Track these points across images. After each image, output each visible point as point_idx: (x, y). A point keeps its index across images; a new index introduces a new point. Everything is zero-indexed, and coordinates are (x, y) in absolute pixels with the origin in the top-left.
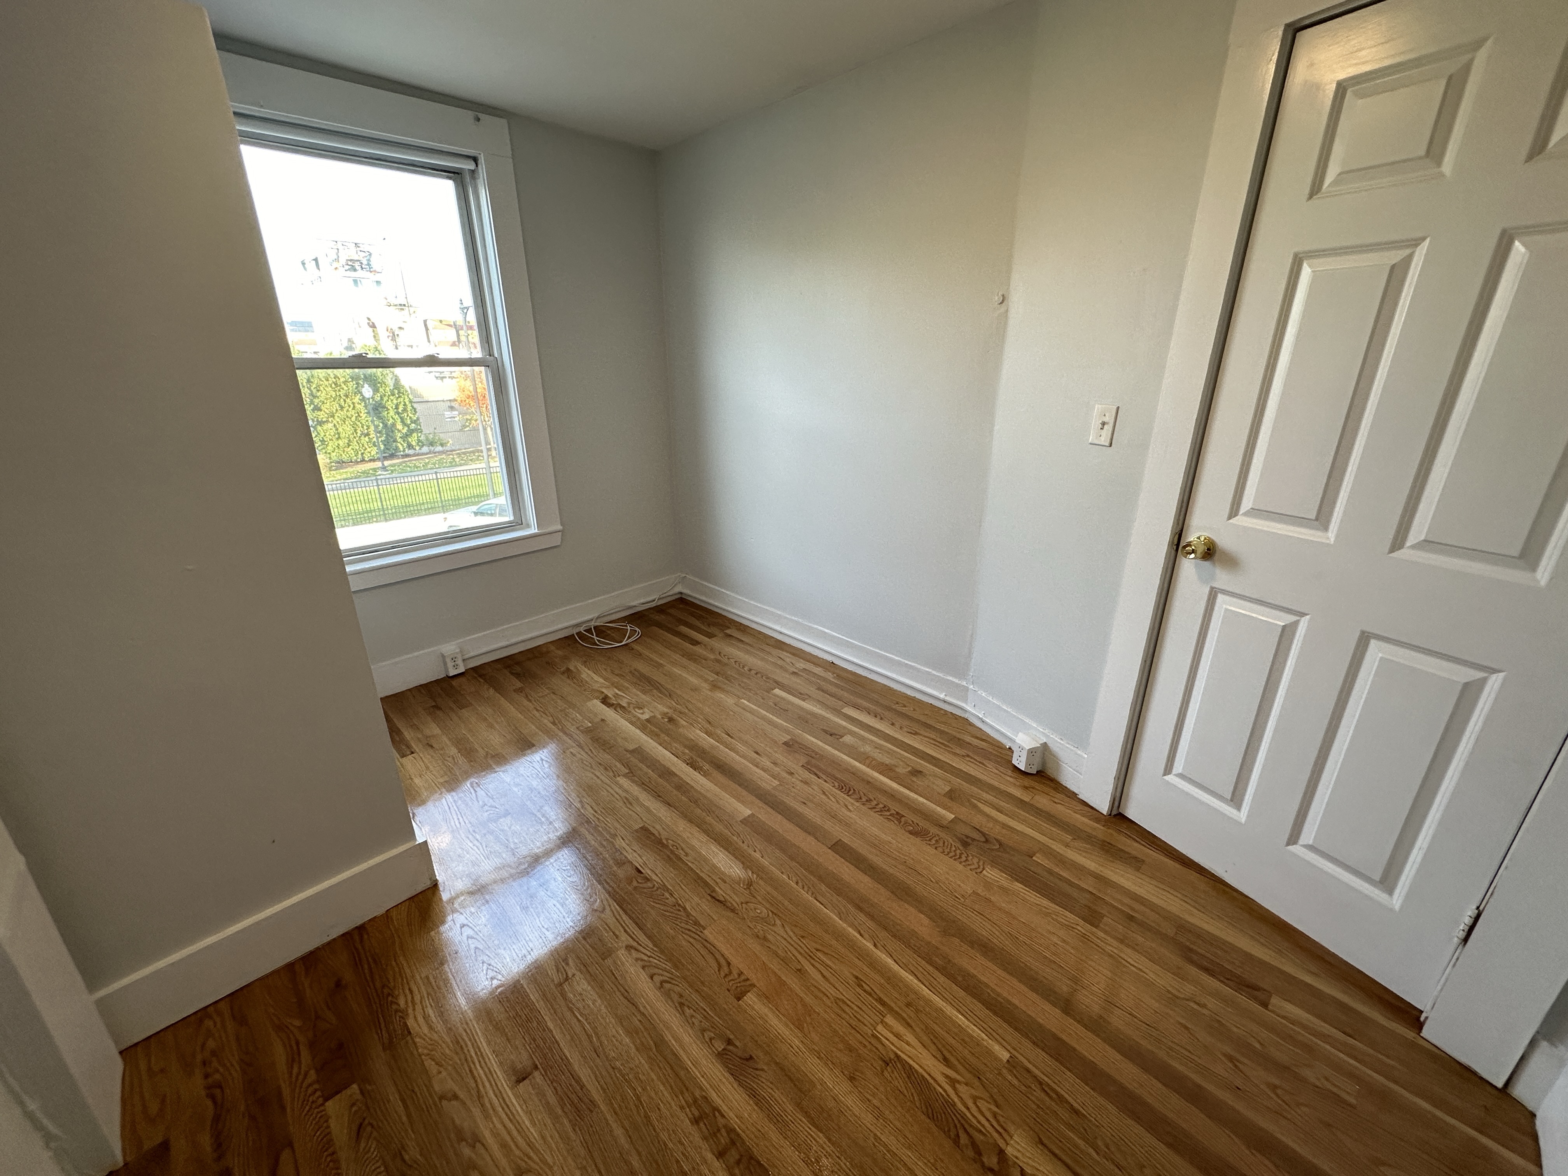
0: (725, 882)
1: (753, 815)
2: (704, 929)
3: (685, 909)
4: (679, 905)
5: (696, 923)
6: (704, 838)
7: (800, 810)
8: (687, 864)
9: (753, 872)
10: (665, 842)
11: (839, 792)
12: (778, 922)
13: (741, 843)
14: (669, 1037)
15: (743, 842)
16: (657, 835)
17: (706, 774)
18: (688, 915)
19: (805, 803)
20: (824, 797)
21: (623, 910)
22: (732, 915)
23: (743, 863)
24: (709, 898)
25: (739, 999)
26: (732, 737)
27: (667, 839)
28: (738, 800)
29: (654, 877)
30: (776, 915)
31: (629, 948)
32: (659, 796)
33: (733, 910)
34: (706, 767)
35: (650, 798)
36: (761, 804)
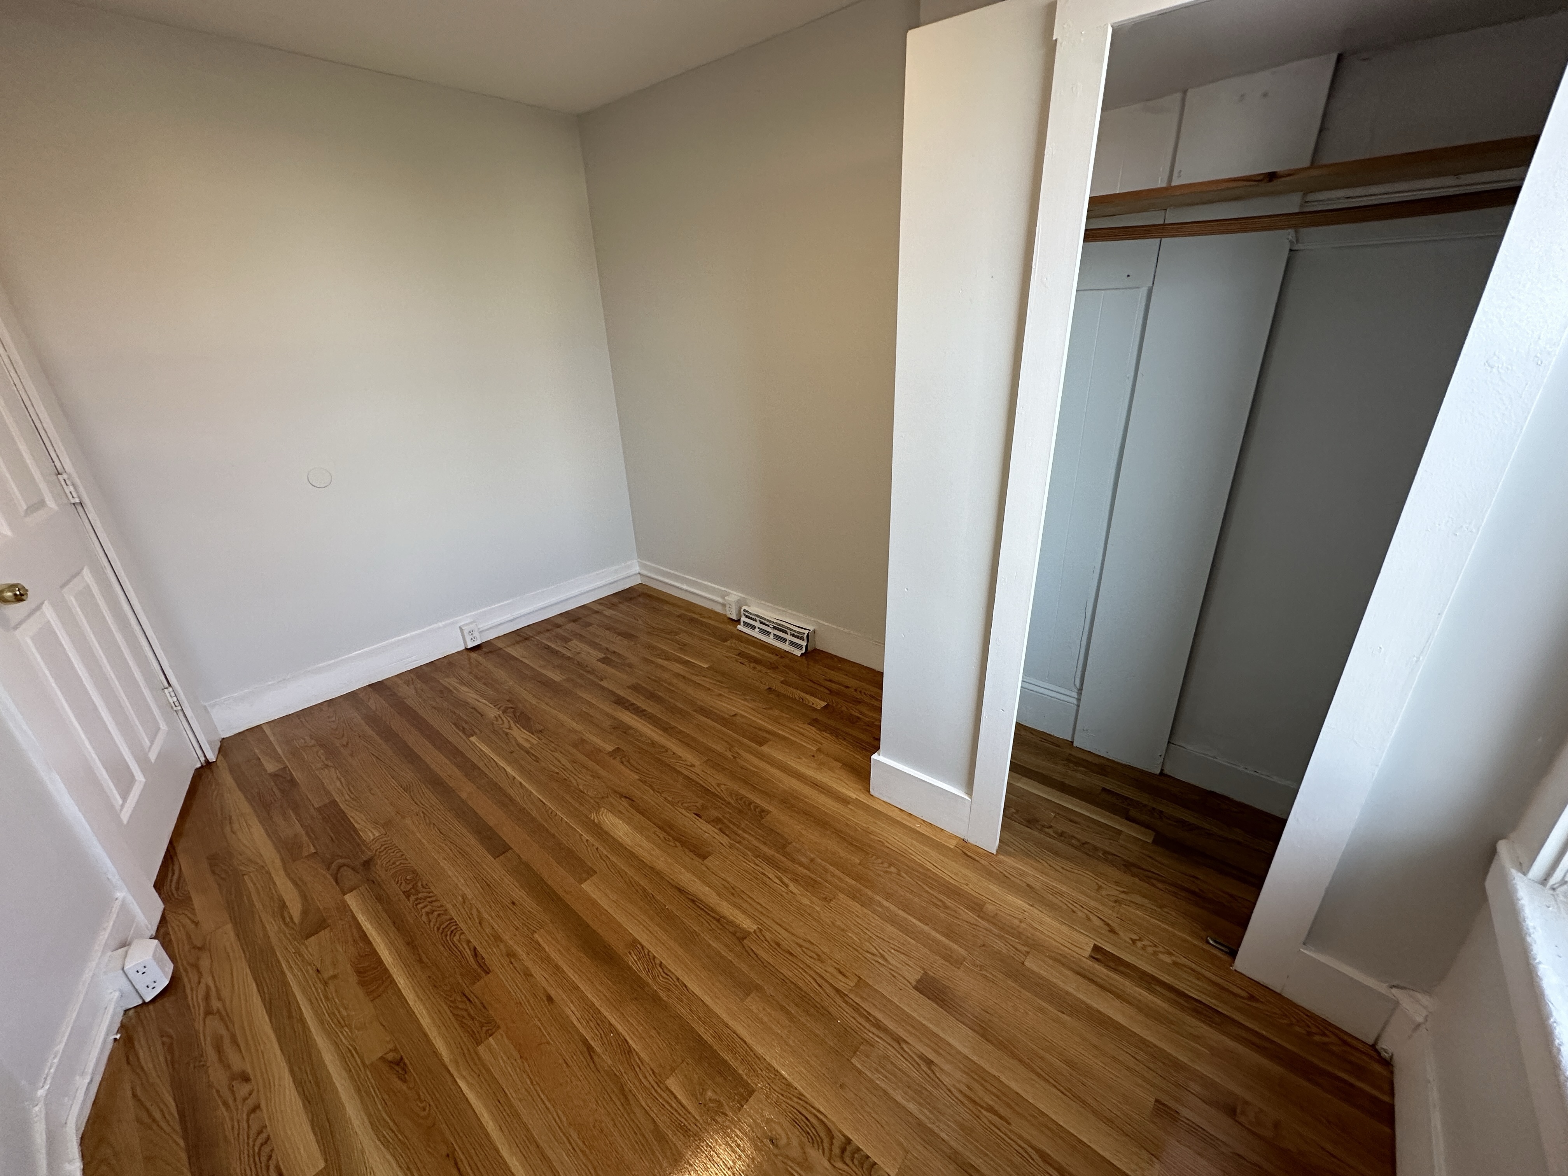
0: (620, 811)
1: (582, 881)
2: (639, 780)
3: (654, 790)
4: (658, 792)
5: (644, 782)
6: (639, 851)
7: (523, 893)
8: (654, 824)
9: (594, 821)
10: (676, 843)
11: (462, 925)
12: (581, 787)
13: (601, 848)
14: (660, 732)
15: (597, 849)
16: (687, 850)
17: (634, 944)
18: (651, 786)
19: (513, 903)
20: (486, 915)
21: (703, 786)
22: (617, 789)
23: (601, 829)
24: (634, 799)
25: (618, 748)
26: (585, 1041)
27: (676, 846)
28: (594, 903)
29: (683, 811)
30: (581, 792)
31: (693, 766)
32: (693, 901)
33: (615, 792)
34: (631, 960)
35: (703, 897)
36: (567, 898)
